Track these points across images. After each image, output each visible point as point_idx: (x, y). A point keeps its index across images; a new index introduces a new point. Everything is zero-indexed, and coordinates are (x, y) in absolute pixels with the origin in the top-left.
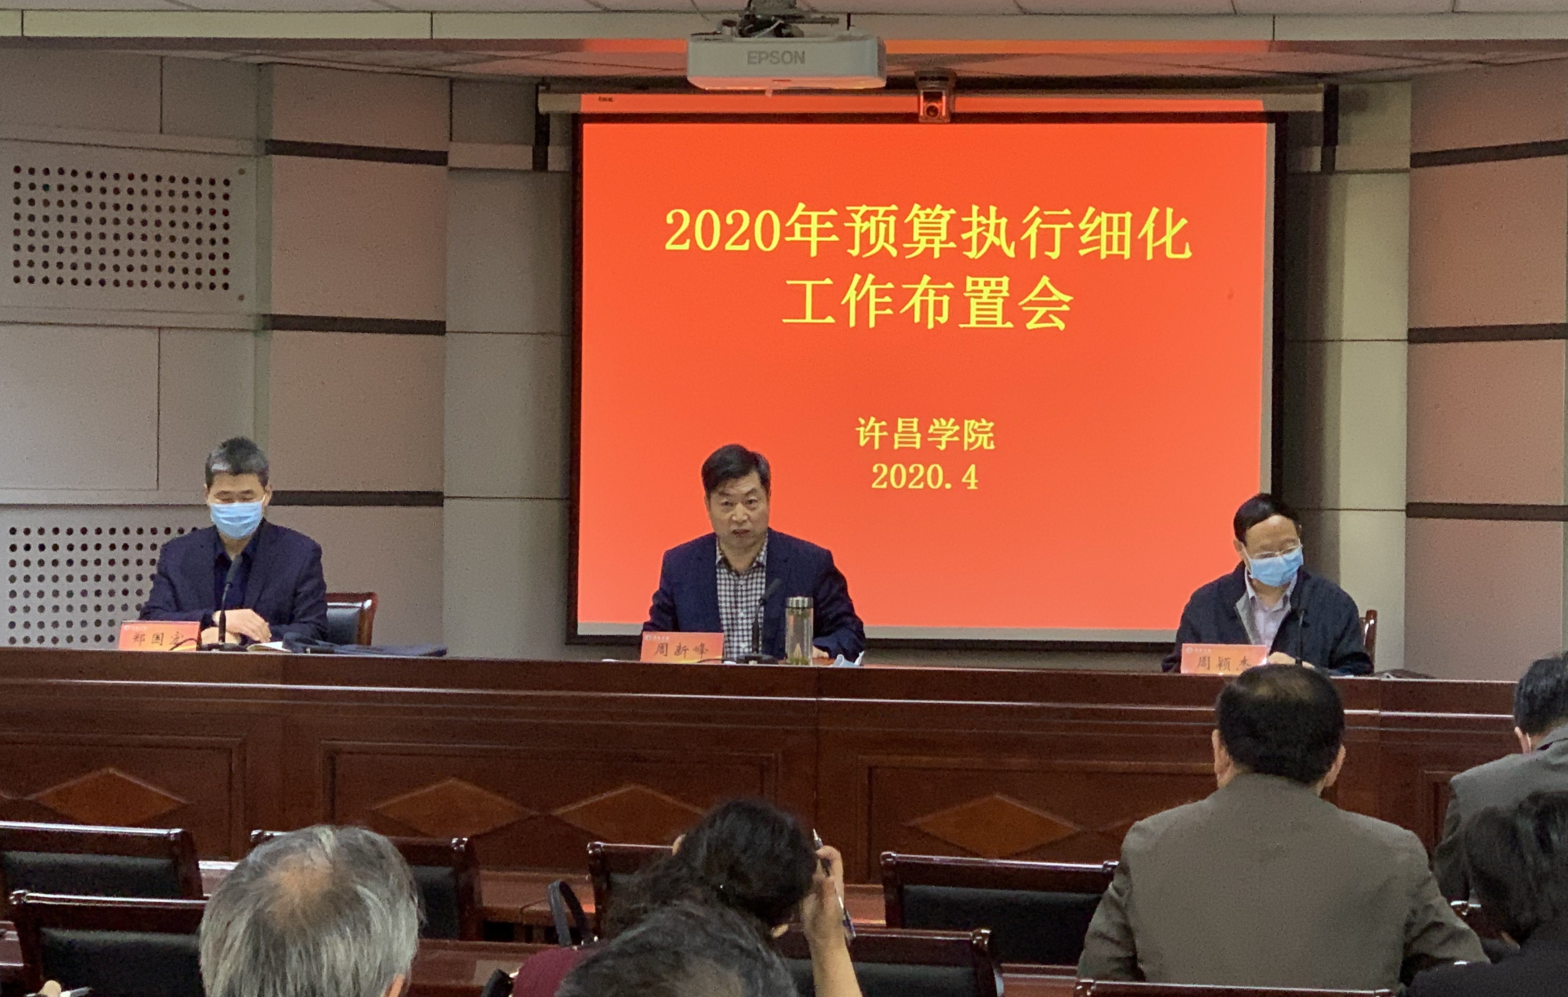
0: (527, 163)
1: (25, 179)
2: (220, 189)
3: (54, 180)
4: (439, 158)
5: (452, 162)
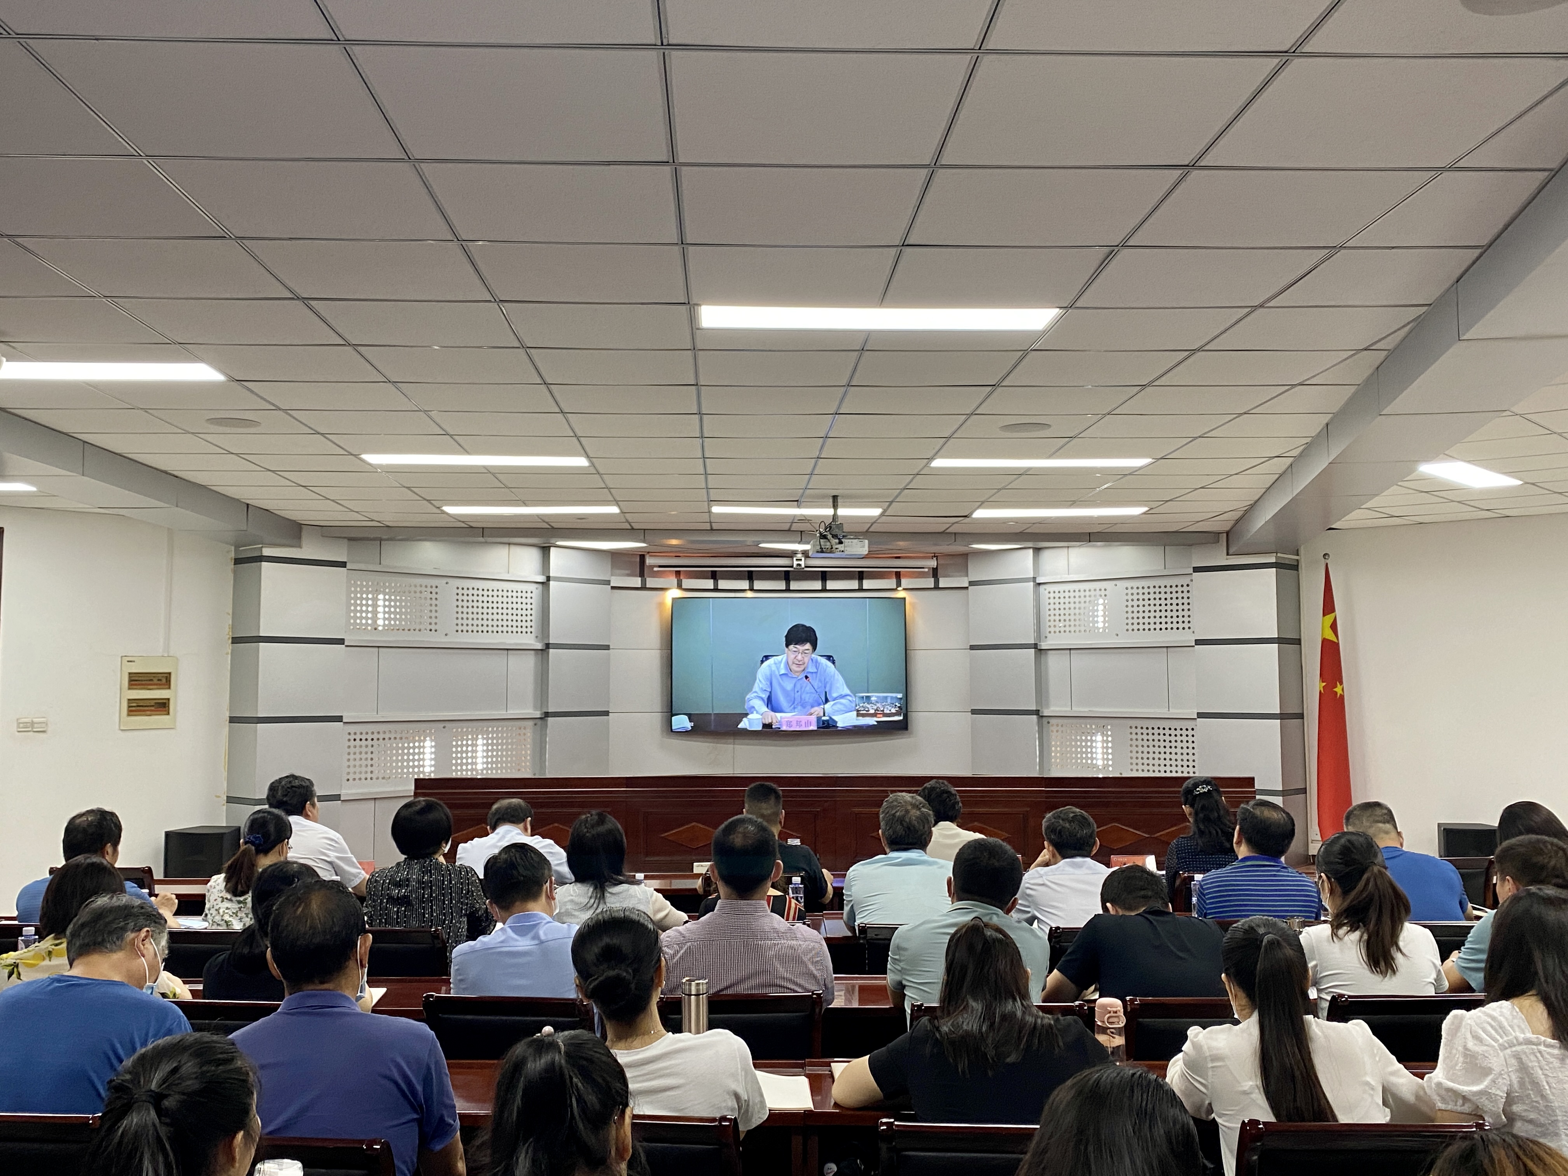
1: (460, 592)
2: (529, 595)
3: (471, 592)
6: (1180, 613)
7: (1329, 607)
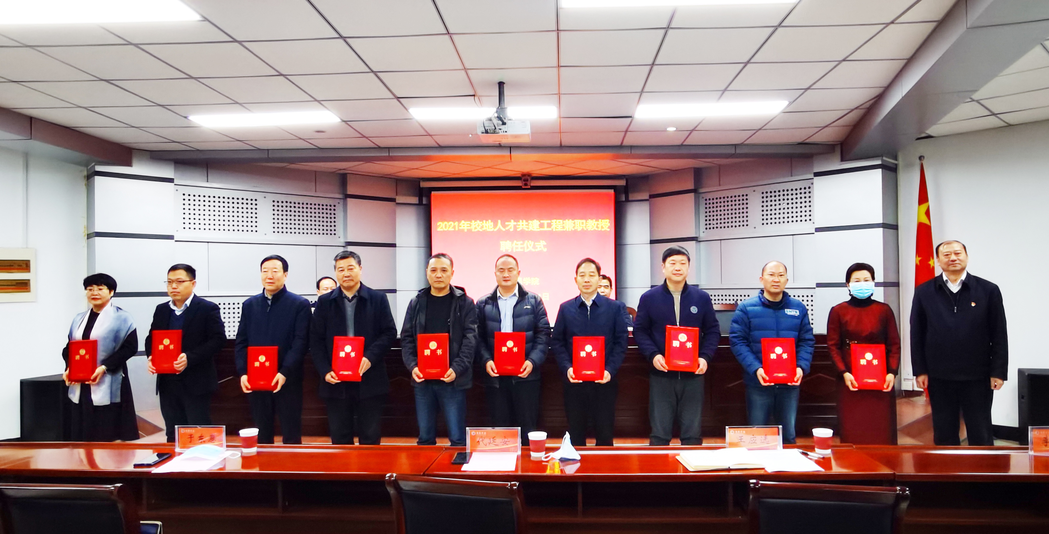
0: (417, 202)
1: (276, 204)
2: (333, 208)
3: (285, 204)
4: (393, 200)
5: (397, 201)
6: (803, 209)
7: (923, 198)
